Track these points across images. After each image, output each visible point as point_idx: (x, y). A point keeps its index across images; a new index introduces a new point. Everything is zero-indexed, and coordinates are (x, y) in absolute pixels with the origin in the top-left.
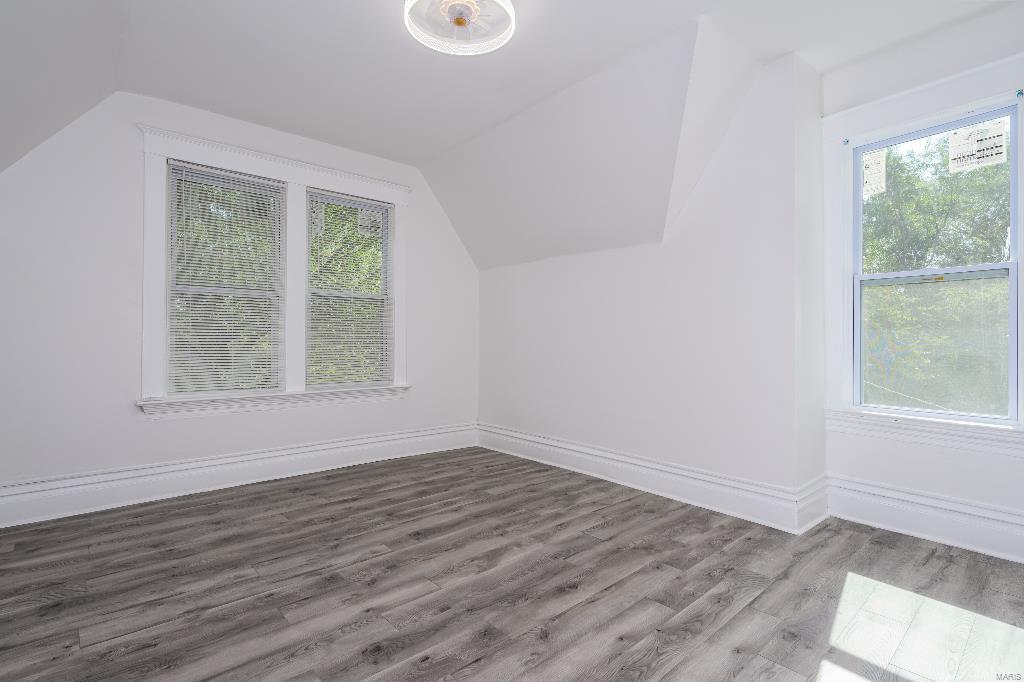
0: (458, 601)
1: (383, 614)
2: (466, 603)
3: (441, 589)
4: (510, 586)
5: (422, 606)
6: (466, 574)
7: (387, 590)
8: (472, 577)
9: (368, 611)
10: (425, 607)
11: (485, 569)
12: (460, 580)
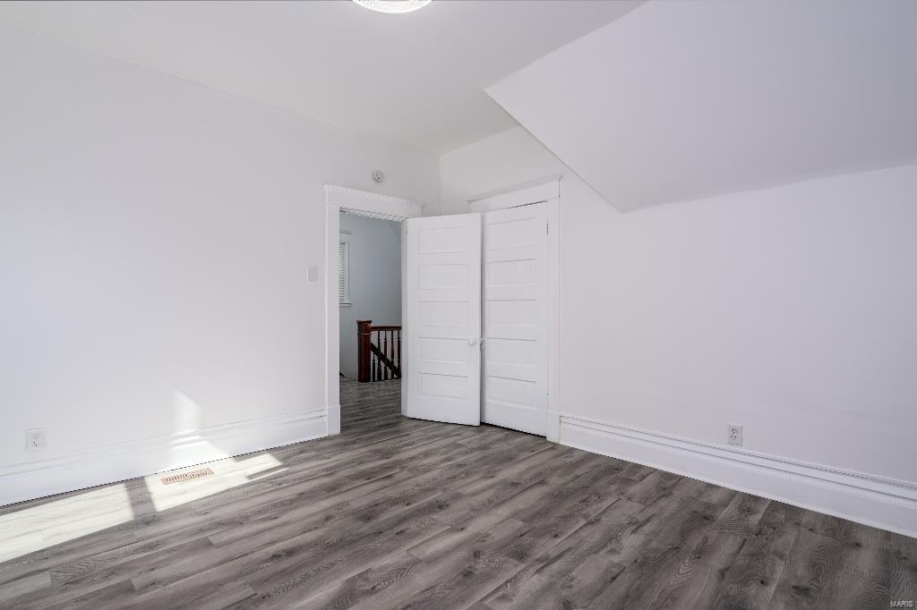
0: (390, 539)
1: (449, 527)
2: (383, 538)
3: (407, 551)
4: (340, 555)
5: (419, 535)
6: (381, 569)
7: (458, 546)
8: (375, 564)
9: (462, 529)
10: (417, 534)
11: (360, 575)
12: (387, 561)
